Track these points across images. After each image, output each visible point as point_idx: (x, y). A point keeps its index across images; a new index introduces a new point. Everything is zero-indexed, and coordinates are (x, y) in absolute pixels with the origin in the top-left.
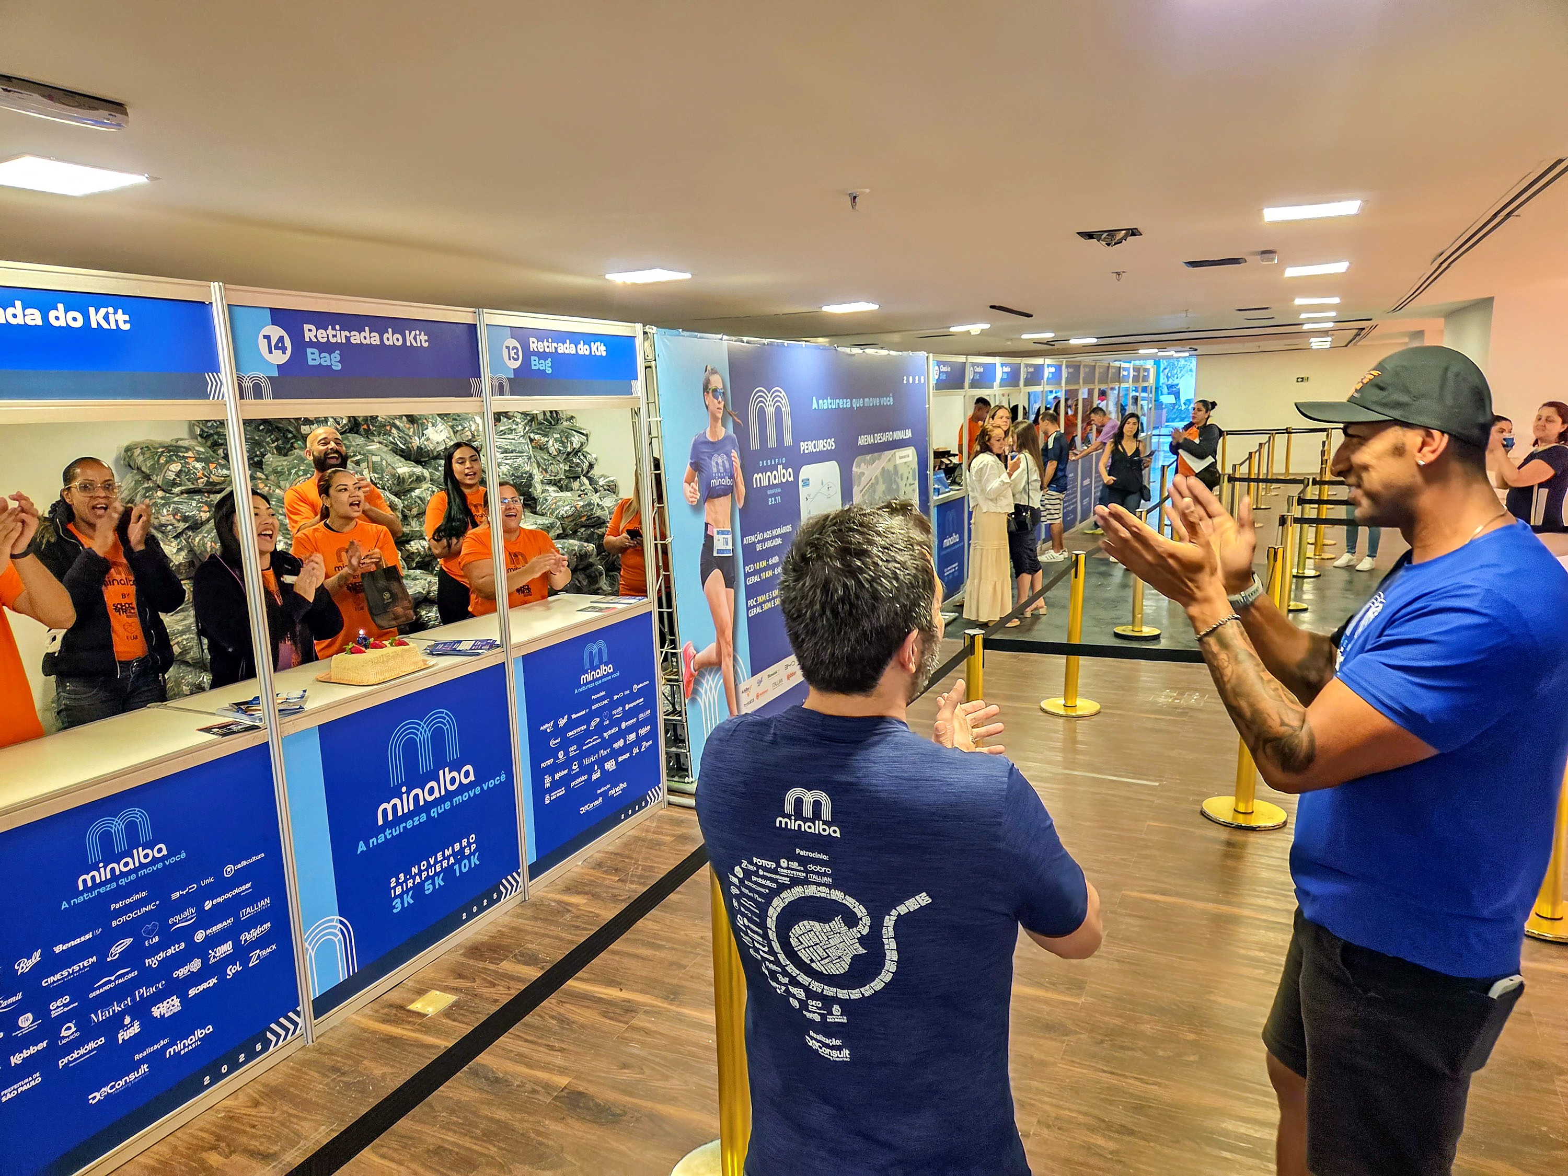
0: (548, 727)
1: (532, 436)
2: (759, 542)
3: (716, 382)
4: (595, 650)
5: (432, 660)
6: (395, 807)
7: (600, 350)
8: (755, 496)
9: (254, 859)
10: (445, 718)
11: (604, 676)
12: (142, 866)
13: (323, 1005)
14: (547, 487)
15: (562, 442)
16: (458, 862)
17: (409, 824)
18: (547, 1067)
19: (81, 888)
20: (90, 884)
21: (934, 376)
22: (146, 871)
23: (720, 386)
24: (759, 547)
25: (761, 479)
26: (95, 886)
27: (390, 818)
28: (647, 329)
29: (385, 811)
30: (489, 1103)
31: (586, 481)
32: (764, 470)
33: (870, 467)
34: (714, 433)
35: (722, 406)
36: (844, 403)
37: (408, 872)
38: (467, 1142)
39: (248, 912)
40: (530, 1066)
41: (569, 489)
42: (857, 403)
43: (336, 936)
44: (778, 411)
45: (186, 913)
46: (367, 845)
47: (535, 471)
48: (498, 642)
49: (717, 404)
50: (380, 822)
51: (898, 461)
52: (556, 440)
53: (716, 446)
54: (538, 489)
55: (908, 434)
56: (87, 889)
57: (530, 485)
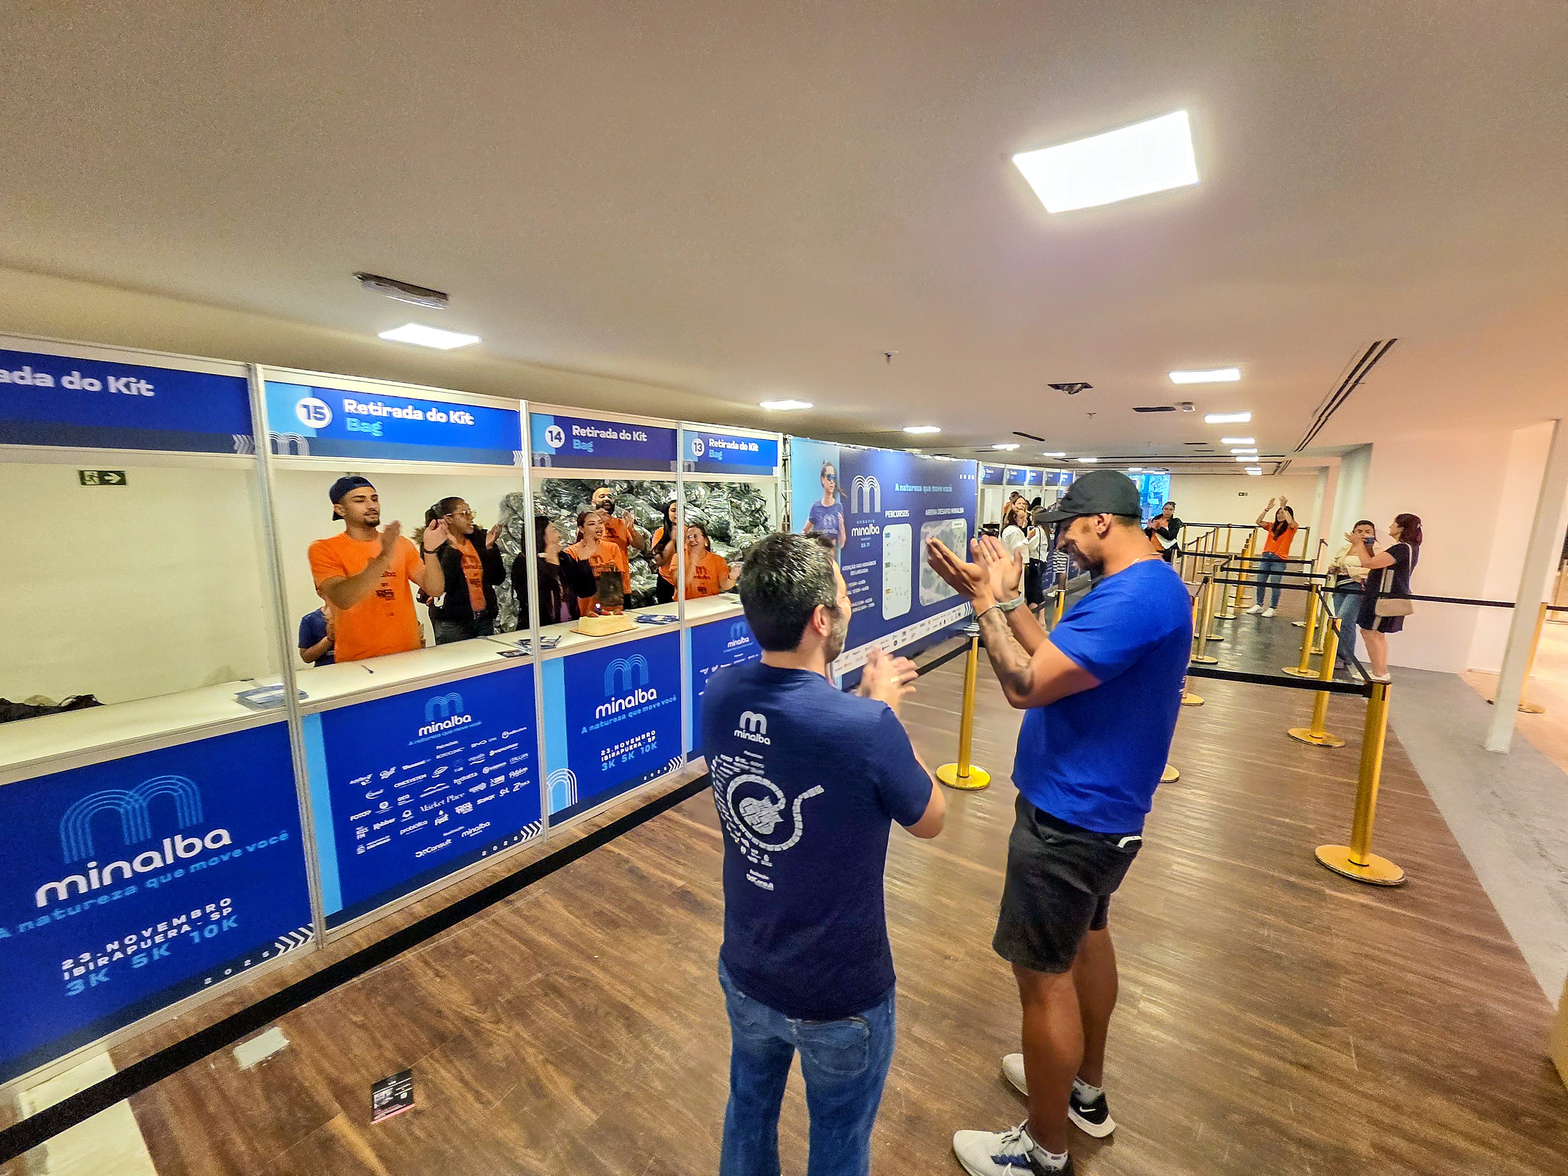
0: (705, 671)
1: (732, 500)
2: (853, 570)
3: (830, 471)
4: (738, 628)
5: (635, 625)
6: (607, 709)
7: (754, 448)
8: (852, 541)
9: (521, 730)
10: (640, 660)
11: (743, 644)
12: (457, 726)
13: (555, 820)
14: (738, 530)
15: (749, 504)
16: (644, 746)
17: (615, 720)
18: (674, 874)
19: (421, 734)
20: (426, 733)
21: (982, 474)
22: (458, 729)
23: (833, 473)
24: (852, 573)
25: (858, 531)
26: (429, 734)
27: (604, 715)
28: (787, 436)
29: (601, 711)
30: (635, 890)
31: (762, 528)
32: (860, 526)
33: (934, 529)
34: (826, 502)
35: (833, 485)
36: (918, 489)
37: (612, 748)
38: (617, 911)
39: (515, 760)
40: (663, 872)
41: (751, 532)
42: (927, 489)
43: (566, 780)
44: (872, 490)
45: (479, 756)
46: (588, 729)
47: (731, 520)
48: (677, 618)
49: (831, 484)
50: (597, 717)
51: (953, 527)
52: (746, 503)
53: (828, 510)
54: (732, 531)
55: (962, 510)
56: (424, 736)
57: (727, 529)
